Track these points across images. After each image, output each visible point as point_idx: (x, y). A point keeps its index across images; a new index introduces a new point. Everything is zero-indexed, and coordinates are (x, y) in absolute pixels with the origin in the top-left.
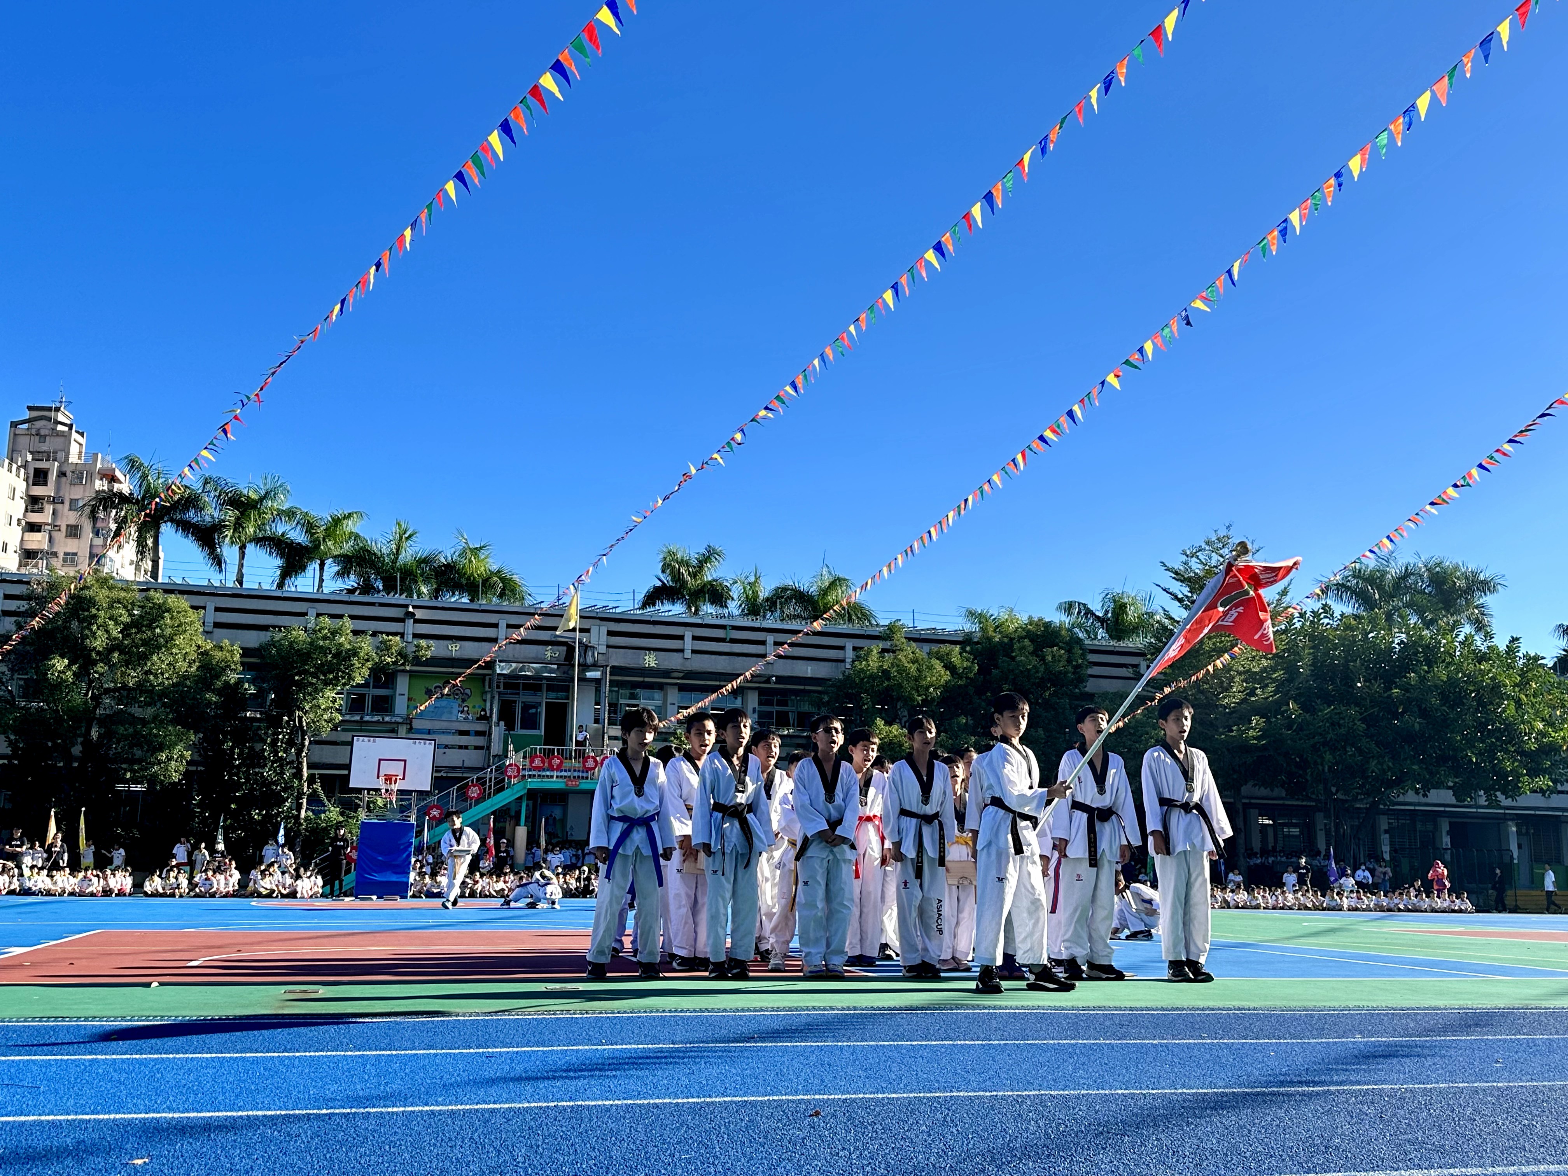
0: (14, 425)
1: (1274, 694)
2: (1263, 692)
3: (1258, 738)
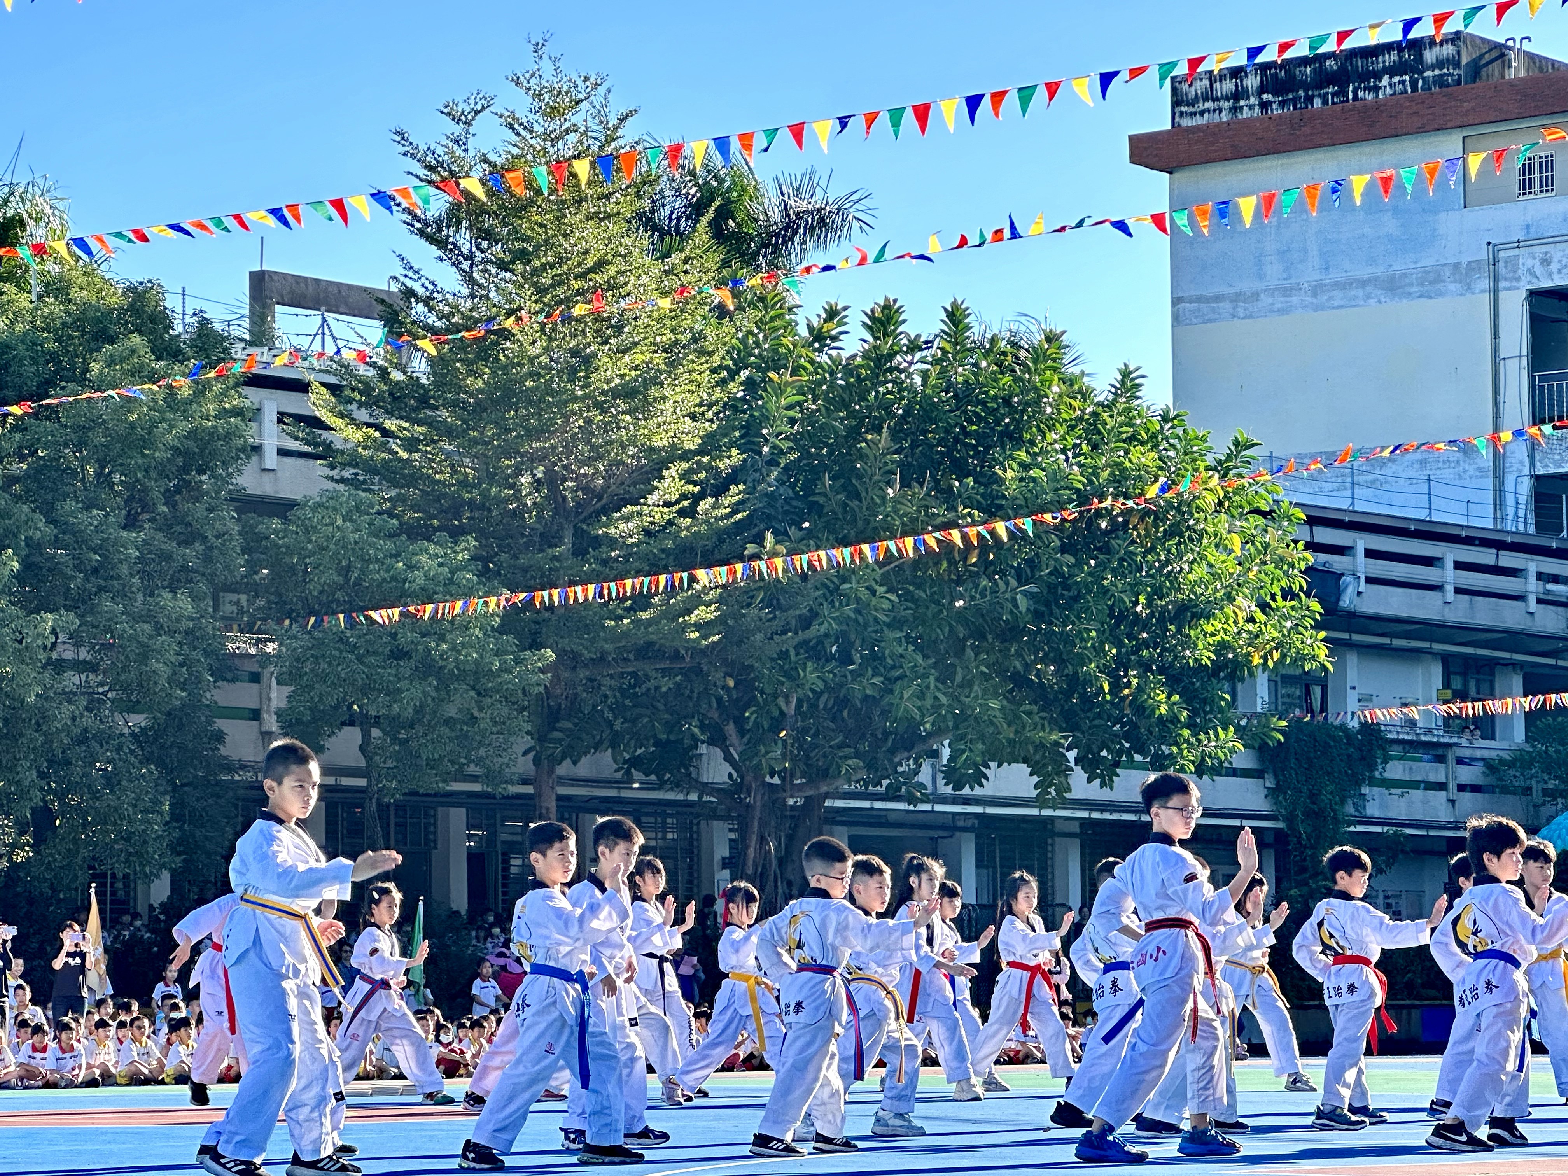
1: (735, 512)
2: (714, 507)
3: (704, 627)
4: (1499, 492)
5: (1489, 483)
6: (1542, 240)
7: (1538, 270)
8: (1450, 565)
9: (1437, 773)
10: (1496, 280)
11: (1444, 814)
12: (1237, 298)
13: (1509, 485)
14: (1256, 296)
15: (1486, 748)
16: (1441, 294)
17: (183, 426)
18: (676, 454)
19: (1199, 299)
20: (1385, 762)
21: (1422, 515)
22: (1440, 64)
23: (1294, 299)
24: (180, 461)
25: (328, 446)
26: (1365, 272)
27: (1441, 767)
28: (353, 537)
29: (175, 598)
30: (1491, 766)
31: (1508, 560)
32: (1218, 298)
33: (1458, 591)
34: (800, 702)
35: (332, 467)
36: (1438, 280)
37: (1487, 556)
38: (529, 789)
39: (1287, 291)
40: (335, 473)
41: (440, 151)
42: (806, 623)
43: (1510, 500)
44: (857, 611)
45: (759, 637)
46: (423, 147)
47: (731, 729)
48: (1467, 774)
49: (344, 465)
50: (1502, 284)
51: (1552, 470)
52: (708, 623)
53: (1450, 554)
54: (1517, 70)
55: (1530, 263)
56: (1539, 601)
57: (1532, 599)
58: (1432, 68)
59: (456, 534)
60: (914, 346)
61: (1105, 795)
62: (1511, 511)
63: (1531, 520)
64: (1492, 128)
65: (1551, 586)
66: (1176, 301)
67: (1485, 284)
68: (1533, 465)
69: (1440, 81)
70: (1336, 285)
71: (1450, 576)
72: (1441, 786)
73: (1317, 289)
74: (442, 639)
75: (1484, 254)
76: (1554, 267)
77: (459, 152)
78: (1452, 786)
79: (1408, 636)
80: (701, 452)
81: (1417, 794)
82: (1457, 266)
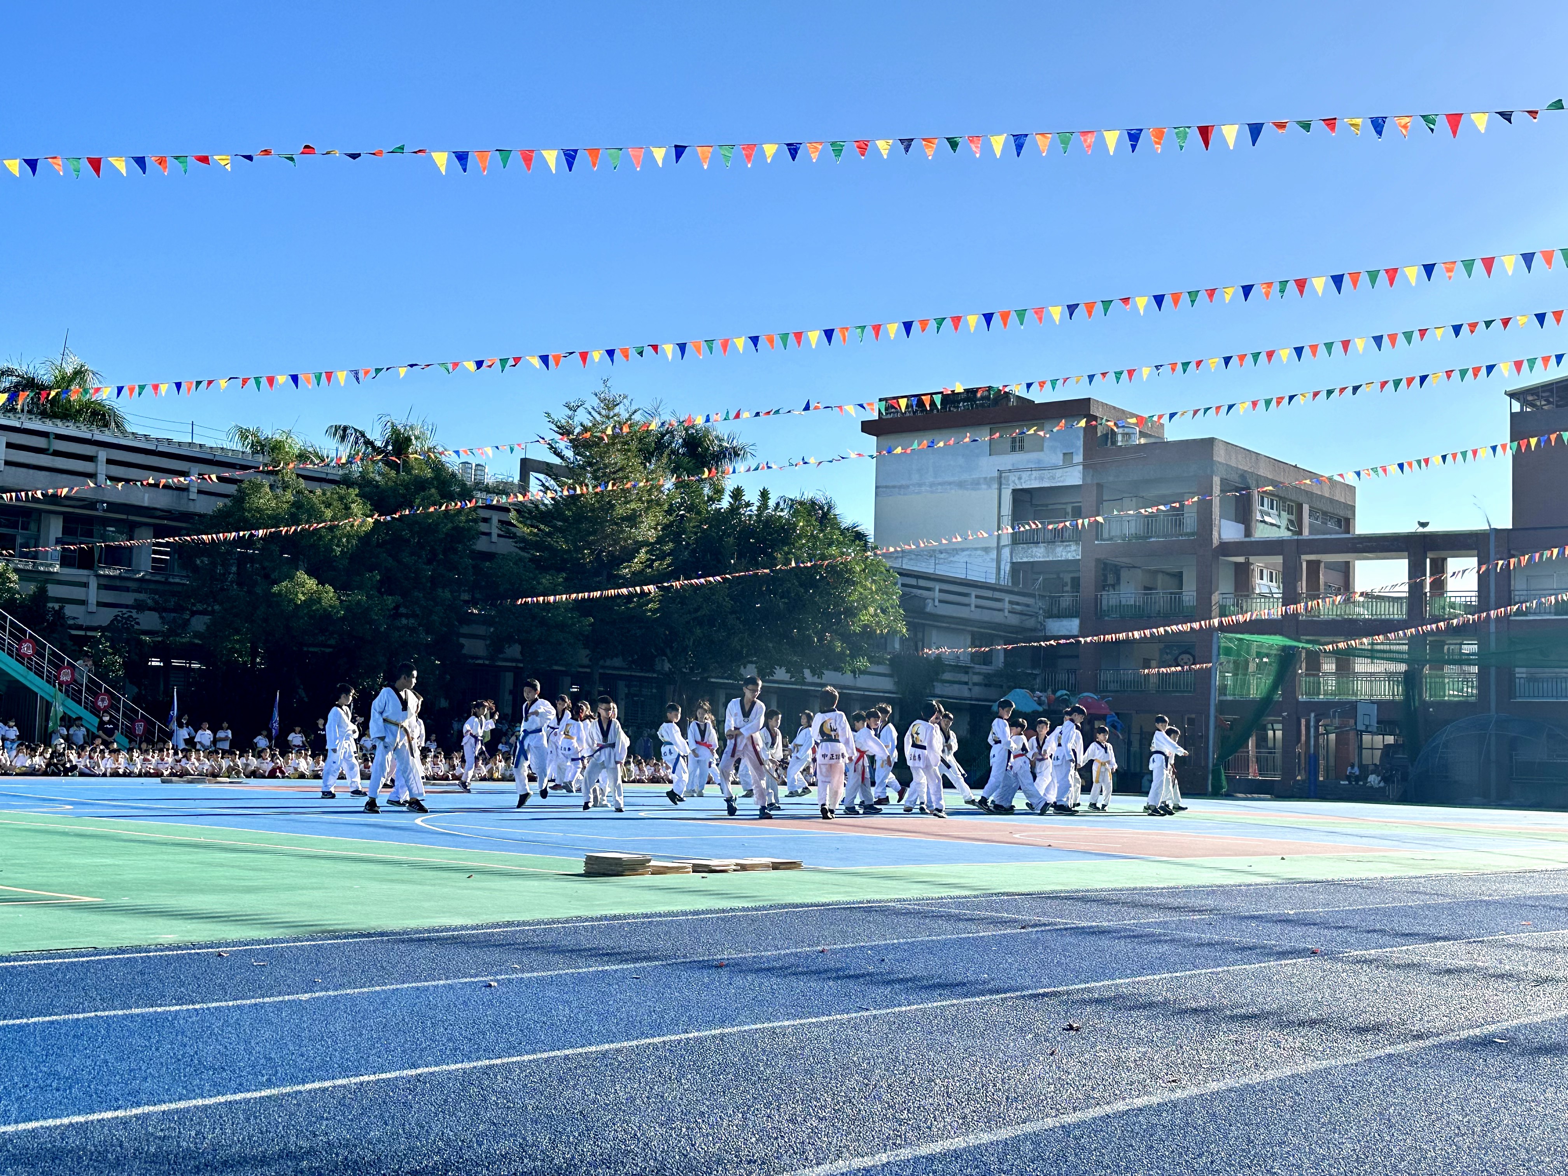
1: (669, 567)
2: (660, 564)
3: (654, 611)
4: (999, 569)
5: (994, 565)
6: (1018, 470)
7: (1017, 481)
8: (973, 596)
9: (965, 678)
10: (1000, 484)
11: (966, 694)
12: (900, 487)
13: (1002, 567)
14: (908, 487)
15: (985, 669)
16: (979, 489)
17: (450, 525)
18: (646, 543)
19: (886, 487)
20: (943, 673)
21: (963, 577)
22: (982, 398)
23: (923, 489)
24: (449, 539)
25: (515, 534)
26: (951, 479)
27: (967, 676)
28: (515, 571)
29: (443, 592)
30: (987, 676)
31: (997, 595)
32: (894, 487)
33: (976, 607)
34: (694, 641)
35: (516, 542)
36: (978, 484)
37: (989, 594)
38: (588, 670)
39: (920, 485)
40: (518, 545)
41: (563, 421)
42: (697, 610)
43: (1002, 572)
44: (717, 607)
45: (676, 615)
46: (556, 419)
47: (668, 651)
48: (976, 679)
49: (521, 542)
50: (1003, 486)
51: (1019, 560)
52: (656, 609)
53: (974, 592)
54: (1013, 401)
55: (1014, 478)
56: (1009, 612)
57: (1006, 611)
58: (979, 400)
59: (559, 570)
60: (748, 505)
61: (819, 681)
62: (1002, 576)
63: (1010, 581)
64: (1001, 425)
65: (1014, 606)
66: (877, 487)
67: (996, 486)
68: (1011, 558)
69: (982, 405)
70: (939, 484)
71: (973, 601)
72: (966, 683)
73: (931, 485)
74: (549, 612)
75: (996, 474)
76: (1022, 481)
77: (570, 422)
78: (970, 683)
79: (957, 624)
80: (657, 542)
81: (956, 686)
82: (985, 478)
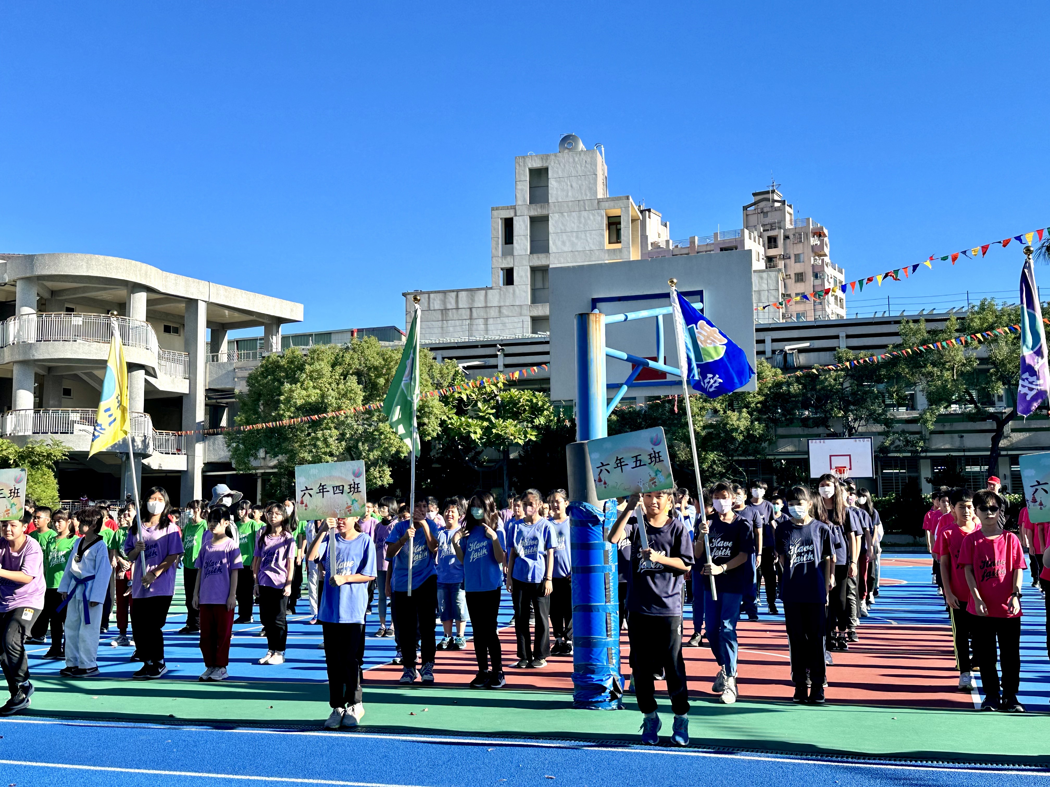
0: (745, 208)
